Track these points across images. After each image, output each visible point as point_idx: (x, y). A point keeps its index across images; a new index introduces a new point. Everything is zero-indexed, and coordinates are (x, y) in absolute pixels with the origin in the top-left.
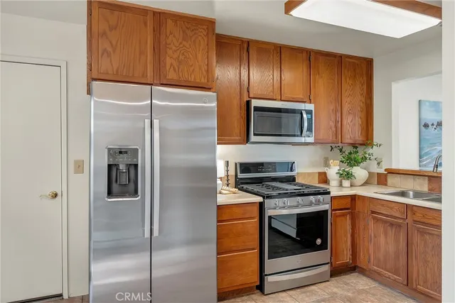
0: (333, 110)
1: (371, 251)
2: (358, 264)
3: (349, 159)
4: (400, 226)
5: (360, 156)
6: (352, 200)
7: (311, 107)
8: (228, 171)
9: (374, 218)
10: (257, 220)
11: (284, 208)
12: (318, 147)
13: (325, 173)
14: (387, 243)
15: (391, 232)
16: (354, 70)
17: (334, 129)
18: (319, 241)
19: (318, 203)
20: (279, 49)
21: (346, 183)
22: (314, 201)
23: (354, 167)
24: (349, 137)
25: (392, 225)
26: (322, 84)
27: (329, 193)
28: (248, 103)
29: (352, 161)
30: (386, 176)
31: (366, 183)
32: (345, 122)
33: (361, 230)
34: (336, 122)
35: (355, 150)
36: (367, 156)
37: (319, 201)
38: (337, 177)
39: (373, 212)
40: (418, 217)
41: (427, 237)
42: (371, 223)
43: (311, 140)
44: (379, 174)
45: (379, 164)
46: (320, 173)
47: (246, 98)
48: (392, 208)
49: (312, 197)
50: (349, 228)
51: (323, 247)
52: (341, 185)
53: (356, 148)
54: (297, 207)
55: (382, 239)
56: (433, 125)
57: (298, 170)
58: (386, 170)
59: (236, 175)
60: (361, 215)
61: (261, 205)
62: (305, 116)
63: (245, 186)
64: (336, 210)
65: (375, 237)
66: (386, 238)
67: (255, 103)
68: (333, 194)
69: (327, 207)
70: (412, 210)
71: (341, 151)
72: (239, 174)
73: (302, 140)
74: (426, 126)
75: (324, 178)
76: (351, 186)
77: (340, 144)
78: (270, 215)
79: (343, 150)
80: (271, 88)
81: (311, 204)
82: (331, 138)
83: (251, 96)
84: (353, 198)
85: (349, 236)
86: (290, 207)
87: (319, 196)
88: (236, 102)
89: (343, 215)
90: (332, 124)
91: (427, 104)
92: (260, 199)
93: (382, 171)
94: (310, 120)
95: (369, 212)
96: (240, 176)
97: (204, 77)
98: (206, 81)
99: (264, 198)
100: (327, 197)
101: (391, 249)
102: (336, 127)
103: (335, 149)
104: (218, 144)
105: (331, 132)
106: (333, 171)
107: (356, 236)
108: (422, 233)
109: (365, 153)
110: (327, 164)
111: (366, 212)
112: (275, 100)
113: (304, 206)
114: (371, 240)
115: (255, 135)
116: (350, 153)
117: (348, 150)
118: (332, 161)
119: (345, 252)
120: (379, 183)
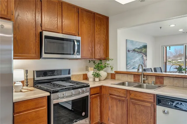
0: (90, 41)
1: (110, 115)
2: (103, 122)
3: (98, 67)
4: (123, 101)
5: (103, 65)
6: (100, 88)
7: (79, 38)
8: (27, 76)
9: (111, 98)
10: (46, 108)
11: (63, 97)
12: (83, 60)
13: (86, 74)
14: (117, 110)
15: (119, 104)
16: (101, 21)
17: (91, 51)
18: (84, 114)
19: (83, 92)
20: (61, 4)
21: (97, 79)
22: (81, 92)
23: (101, 71)
24: (98, 56)
25: (120, 100)
26: (85, 27)
27: (89, 86)
28: (41, 34)
29: (99, 68)
30: (115, 74)
31: (106, 79)
32: (96, 48)
33: (105, 103)
34: (92, 47)
35: (101, 62)
36: (106, 65)
37: (84, 91)
38: (92, 76)
39: (110, 94)
40: (132, 96)
41: (137, 106)
42: (110, 100)
43: (79, 57)
44: (111, 74)
45: (112, 69)
46: (84, 75)
47: (40, 30)
48: (120, 92)
49: (80, 89)
50: (99, 103)
51: (86, 116)
52: (94, 80)
53: (101, 61)
54: (71, 96)
55: (115, 108)
56: (131, 51)
57: (72, 73)
58: (115, 72)
59: (34, 79)
60: (105, 96)
61: (49, 98)
62: (76, 43)
63: (39, 85)
64: (92, 95)
65: (111, 107)
66: (117, 107)
67: (45, 33)
68: (91, 86)
69: (88, 94)
70: (130, 93)
71: (94, 62)
72: (35, 77)
73: (75, 56)
74: (129, 51)
75: (86, 77)
76: (100, 80)
77: (94, 59)
78: (54, 103)
79: (95, 62)
80: (56, 26)
81: (79, 94)
82: (89, 56)
83: (43, 29)
84: (101, 87)
85: (99, 108)
86: (67, 97)
87: (84, 88)
88: (32, 32)
89: (96, 97)
90: (90, 49)
91: (129, 41)
92: (48, 94)
93: (113, 72)
94: (79, 46)
95: (109, 94)
96: (36, 79)
97: (4, 11)
98: (6, 13)
99: (50, 93)
100: (88, 88)
101: (120, 113)
102: (92, 50)
103: (91, 62)
104: (14, 59)
105: (89, 53)
106: (90, 74)
107: (102, 107)
108: (134, 104)
109: (106, 63)
110: (87, 70)
111: (107, 94)
112: (59, 33)
113: (75, 95)
114: (109, 109)
115: (45, 53)
116: (99, 64)
117: (97, 62)
118: (90, 68)
119: (97, 117)
120: (112, 78)
